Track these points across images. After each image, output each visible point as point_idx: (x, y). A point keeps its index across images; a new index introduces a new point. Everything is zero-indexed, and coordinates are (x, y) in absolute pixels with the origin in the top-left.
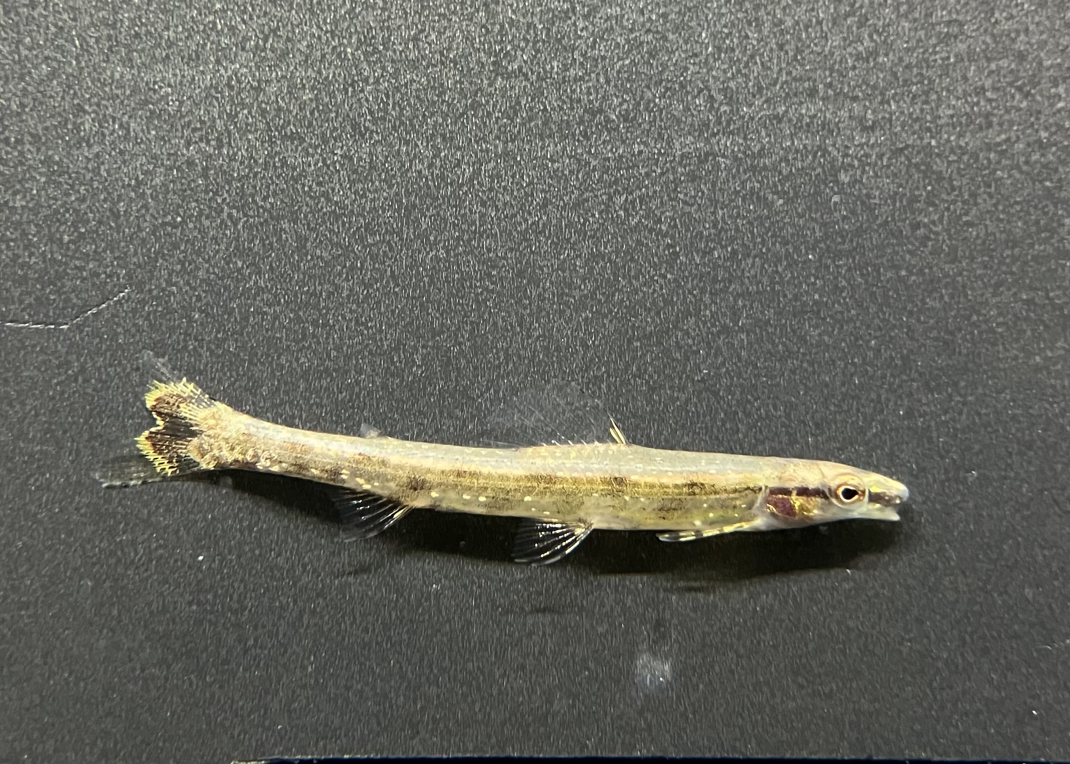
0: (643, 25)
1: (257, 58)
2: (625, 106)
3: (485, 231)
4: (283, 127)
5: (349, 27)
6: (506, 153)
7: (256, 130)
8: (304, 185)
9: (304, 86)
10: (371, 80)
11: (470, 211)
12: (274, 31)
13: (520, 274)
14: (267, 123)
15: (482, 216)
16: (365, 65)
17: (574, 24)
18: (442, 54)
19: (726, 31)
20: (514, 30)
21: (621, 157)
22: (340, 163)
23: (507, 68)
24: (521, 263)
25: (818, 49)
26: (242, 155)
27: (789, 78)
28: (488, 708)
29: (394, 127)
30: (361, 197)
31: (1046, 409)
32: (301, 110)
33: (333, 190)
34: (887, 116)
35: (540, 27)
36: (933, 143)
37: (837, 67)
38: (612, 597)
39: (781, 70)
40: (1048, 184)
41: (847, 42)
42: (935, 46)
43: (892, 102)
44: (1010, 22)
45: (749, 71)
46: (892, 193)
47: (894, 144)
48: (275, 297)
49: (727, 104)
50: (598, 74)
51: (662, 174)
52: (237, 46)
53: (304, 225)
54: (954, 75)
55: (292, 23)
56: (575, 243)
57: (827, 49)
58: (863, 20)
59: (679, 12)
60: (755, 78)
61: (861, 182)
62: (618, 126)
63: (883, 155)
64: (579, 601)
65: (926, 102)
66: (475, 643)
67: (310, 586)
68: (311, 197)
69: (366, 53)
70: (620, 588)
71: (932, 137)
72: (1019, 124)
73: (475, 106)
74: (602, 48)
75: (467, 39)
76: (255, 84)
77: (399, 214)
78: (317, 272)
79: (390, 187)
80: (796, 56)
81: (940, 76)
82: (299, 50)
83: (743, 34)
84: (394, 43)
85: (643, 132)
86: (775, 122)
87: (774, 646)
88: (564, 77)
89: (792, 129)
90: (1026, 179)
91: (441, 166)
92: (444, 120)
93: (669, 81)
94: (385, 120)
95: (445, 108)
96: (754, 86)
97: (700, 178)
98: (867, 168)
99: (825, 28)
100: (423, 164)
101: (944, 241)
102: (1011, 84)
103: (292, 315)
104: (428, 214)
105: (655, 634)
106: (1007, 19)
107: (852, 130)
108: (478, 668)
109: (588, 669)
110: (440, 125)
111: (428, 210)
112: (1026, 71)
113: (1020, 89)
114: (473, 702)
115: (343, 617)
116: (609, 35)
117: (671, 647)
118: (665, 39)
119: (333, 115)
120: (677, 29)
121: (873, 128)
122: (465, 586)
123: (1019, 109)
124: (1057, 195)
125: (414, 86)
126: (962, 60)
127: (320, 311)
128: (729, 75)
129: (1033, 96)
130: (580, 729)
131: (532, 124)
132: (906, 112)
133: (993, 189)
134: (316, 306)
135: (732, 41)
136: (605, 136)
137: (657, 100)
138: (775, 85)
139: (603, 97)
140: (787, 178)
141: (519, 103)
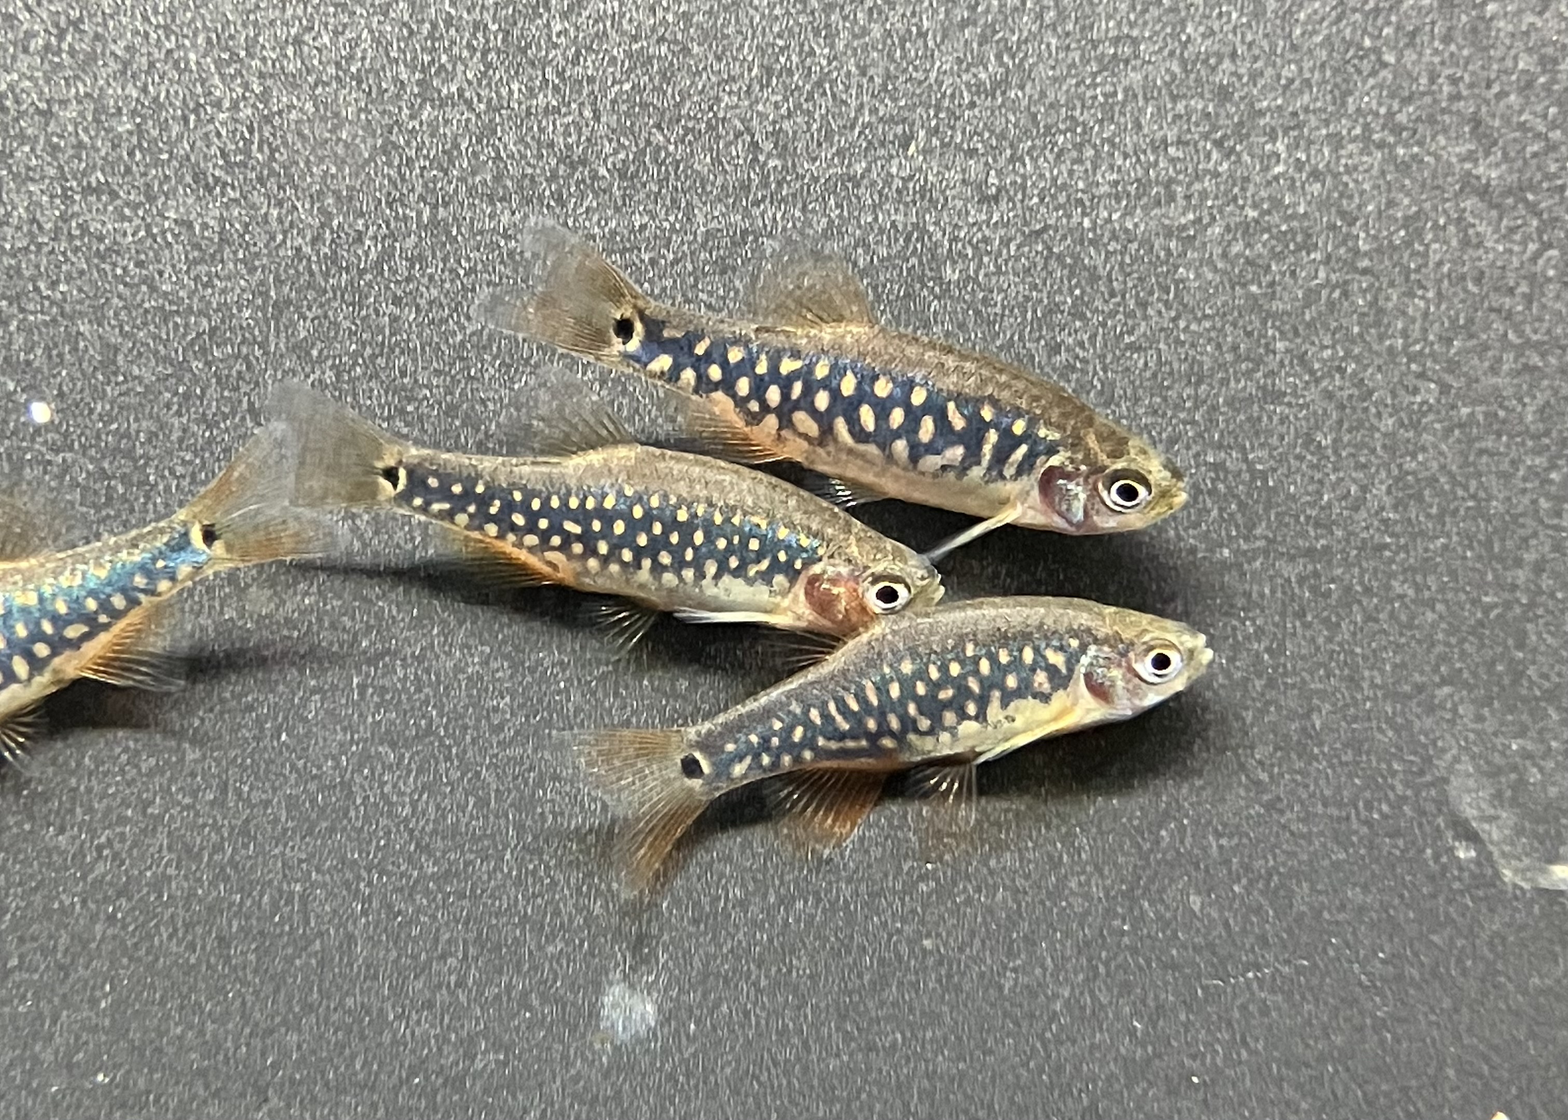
0: (653, 29)
1: (46, 66)
2: (622, 156)
3: (397, 344)
4: (84, 174)
5: (193, 20)
6: (434, 221)
7: (43, 178)
8: (115, 265)
9: (119, 110)
10: (226, 104)
11: (377, 312)
12: (76, 24)
13: (451, 411)
14: (60, 168)
15: (394, 319)
16: (216, 80)
17: (548, 25)
18: (338, 65)
19: (780, 43)
20: (452, 31)
21: (614, 233)
22: (172, 230)
23: (439, 92)
24: (452, 394)
25: (920, 75)
26: (20, 217)
27: (874, 119)
28: (375, 1067)
29: (261, 180)
30: (205, 286)
31: (1234, 628)
32: (114, 147)
33: (161, 274)
34: (1019, 181)
35: (495, 27)
36: (1087, 223)
37: (946, 103)
38: (570, 903)
39: (862, 106)
40: (1254, 288)
41: (964, 66)
42: (1094, 75)
43: (1027, 160)
44: (1209, 42)
45: (814, 106)
46: (1020, 299)
47: (1026, 223)
48: (66, 438)
49: (779, 156)
50: (582, 104)
51: (676, 261)
52: (15, 45)
53: (113, 327)
54: (1122, 120)
55: (103, 13)
56: (537, 366)
57: (933, 75)
58: (988, 32)
59: (710, 12)
60: (821, 115)
61: (976, 280)
62: (611, 185)
63: (1010, 240)
64: (520, 907)
65: (1079, 161)
66: (360, 967)
67: (108, 878)
68: (126, 285)
69: (218, 62)
70: (585, 888)
71: (1084, 214)
72: (1216, 197)
73: (388, 148)
74: (589, 63)
75: (379, 43)
76: (43, 106)
77: (265, 315)
78: (134, 400)
79: (252, 270)
80: (884, 86)
81: (1101, 122)
82: (113, 53)
83: (806, 48)
84: (263, 47)
85: (648, 196)
86: (850, 185)
87: (811, 977)
88: (529, 108)
89: (876, 197)
90: (1222, 282)
91: (333, 241)
92: (340, 169)
93: (690, 118)
94: (246, 167)
95: (340, 150)
96: (819, 130)
97: (734, 269)
98: (986, 259)
99: (931, 44)
100: (304, 238)
101: (1095, 373)
102: (1206, 136)
103: (91, 467)
104: (310, 315)
105: (634, 957)
106: (1204, 36)
107: (966, 200)
108: (362, 1004)
109: (529, 1008)
110: (333, 176)
111: (310, 308)
112: (1228, 116)
113: (1218, 144)
114: (353, 1057)
115: (157, 926)
116: (600, 45)
117: (658, 977)
118: (686, 51)
119: (165, 156)
120: (706, 37)
121: (996, 199)
122: (347, 884)
123: (1216, 175)
124: (1266, 307)
125: (294, 115)
126: (1135, 96)
127: (135, 461)
128: (783, 111)
129: (1239, 155)
130: (514, 1097)
131: (478, 179)
132: (1048, 175)
133: (1172, 295)
134: (129, 454)
135: (789, 58)
136: (590, 201)
137: (671, 148)
138: (853, 127)
139: (588, 140)
140: (863, 273)
141: (457, 146)
